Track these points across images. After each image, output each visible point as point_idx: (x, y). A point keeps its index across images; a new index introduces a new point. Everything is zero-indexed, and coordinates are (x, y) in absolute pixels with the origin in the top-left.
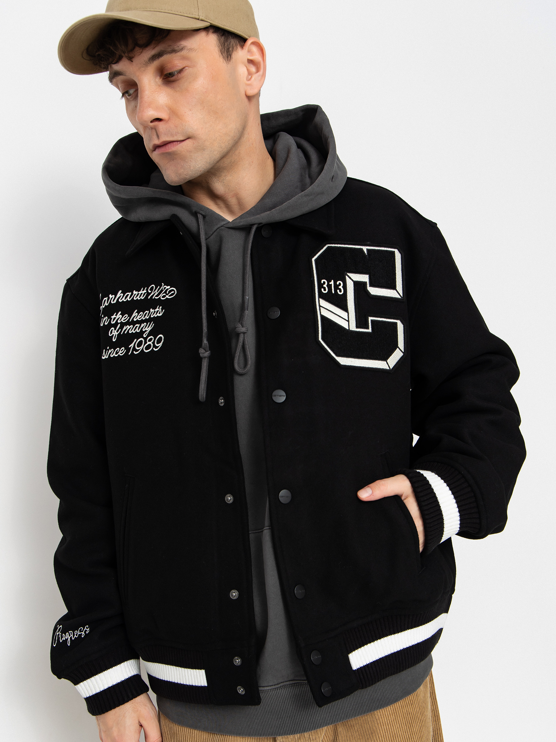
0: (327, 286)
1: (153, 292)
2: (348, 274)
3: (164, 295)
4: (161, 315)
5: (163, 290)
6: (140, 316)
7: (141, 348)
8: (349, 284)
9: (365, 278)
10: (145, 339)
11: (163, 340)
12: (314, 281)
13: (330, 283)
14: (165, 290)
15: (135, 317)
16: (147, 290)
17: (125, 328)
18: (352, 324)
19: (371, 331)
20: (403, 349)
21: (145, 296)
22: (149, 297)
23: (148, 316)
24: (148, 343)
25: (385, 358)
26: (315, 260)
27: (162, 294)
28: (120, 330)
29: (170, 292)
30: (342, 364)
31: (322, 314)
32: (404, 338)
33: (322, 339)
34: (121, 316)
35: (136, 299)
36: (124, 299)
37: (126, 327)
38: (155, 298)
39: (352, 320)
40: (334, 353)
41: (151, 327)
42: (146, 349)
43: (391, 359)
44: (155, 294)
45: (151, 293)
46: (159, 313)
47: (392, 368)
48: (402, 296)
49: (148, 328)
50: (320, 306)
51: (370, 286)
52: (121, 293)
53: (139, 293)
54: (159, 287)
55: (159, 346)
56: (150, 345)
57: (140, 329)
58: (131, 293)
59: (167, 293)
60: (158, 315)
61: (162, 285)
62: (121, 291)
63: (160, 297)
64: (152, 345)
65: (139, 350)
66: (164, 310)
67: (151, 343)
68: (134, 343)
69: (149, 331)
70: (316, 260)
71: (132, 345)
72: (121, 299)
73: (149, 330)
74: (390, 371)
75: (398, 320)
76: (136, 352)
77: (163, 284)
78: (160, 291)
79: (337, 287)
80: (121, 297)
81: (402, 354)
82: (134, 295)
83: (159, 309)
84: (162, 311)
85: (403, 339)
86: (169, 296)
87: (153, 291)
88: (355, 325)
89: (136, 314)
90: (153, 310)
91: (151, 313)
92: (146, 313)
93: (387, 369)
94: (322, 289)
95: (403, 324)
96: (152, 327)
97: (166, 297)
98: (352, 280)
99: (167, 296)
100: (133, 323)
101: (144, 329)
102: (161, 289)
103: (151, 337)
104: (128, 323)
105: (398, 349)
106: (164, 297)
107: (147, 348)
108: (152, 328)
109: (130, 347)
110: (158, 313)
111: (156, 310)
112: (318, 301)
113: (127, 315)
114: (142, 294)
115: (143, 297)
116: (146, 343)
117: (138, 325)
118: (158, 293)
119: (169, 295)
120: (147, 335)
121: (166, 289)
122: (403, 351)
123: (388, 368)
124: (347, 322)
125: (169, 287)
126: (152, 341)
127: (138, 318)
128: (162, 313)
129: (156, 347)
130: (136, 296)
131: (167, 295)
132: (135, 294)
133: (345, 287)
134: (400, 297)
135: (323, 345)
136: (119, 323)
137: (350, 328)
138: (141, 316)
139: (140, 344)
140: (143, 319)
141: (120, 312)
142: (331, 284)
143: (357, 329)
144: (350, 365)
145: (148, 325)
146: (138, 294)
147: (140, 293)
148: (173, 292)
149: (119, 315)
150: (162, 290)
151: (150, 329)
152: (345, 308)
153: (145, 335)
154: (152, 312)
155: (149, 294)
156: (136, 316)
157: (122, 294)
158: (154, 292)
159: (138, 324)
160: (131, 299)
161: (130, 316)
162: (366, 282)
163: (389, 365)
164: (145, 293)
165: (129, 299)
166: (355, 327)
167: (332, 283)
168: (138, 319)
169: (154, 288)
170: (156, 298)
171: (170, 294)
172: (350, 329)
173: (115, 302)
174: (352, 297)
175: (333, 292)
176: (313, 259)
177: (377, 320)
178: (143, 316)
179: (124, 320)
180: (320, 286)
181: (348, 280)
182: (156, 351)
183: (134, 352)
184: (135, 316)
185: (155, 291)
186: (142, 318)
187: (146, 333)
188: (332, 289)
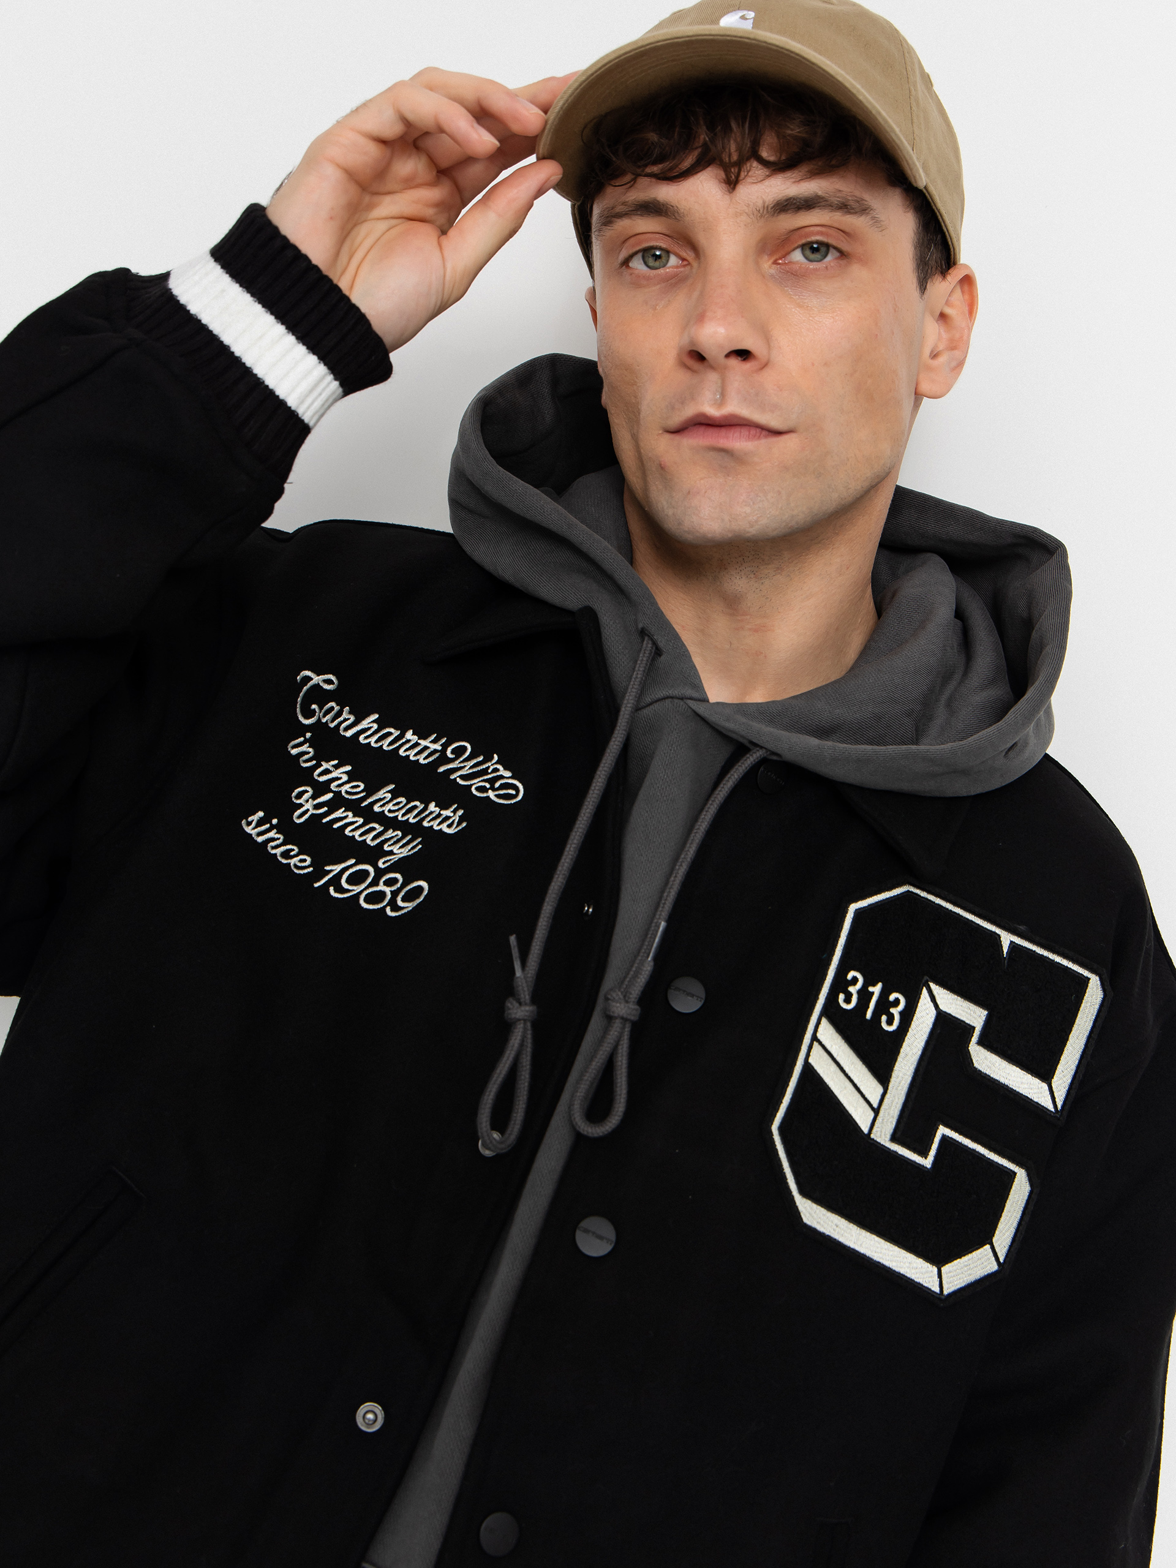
0: (859, 992)
1: (457, 762)
2: (932, 985)
3: (485, 786)
4: (453, 832)
5: (489, 771)
6: (394, 805)
7: (357, 889)
8: (924, 1013)
9: (974, 1016)
10: (380, 873)
11: (422, 898)
12: (829, 964)
13: (871, 989)
14: (495, 775)
15: (382, 803)
16: (445, 747)
17: (339, 814)
18: (882, 1123)
19: (929, 1166)
20: (1005, 1255)
21: (430, 759)
22: (441, 769)
23: (414, 818)
24: (381, 887)
25: (939, 1257)
26: (856, 910)
27: (482, 781)
28: (326, 809)
29: (503, 786)
30: (805, 1220)
31: (811, 1060)
32: (1020, 1224)
33: (781, 1129)
34: (345, 778)
35: (404, 755)
36: (373, 740)
37: (345, 814)
38: (456, 778)
39: (889, 1114)
40: (798, 1183)
41: (410, 851)
42: (366, 900)
43: (954, 1268)
44: (461, 769)
45: (452, 760)
46: (449, 826)
47: (950, 1295)
48: (1059, 1107)
49: (400, 847)
50: (815, 1038)
51: (980, 1043)
52: (373, 722)
53: (419, 744)
54: (481, 758)
55: (403, 908)
56: (382, 894)
57: (378, 841)
58: (399, 732)
59: (497, 785)
60: (444, 827)
61: (493, 758)
62: (376, 716)
63: (471, 785)
64: (389, 896)
65: (348, 891)
66: (464, 824)
67: (388, 890)
68: (343, 865)
69: (400, 859)
70: (858, 912)
71: (338, 868)
72: (366, 738)
73: (402, 855)
74: (940, 1299)
75: (1022, 1168)
76: (336, 891)
77: (495, 756)
78: (479, 768)
79: (884, 1006)
80: (369, 733)
81: (995, 1267)
82: (404, 740)
83: (452, 815)
84: (459, 824)
85: (1015, 1224)
86: (496, 796)
87: (461, 759)
88: (892, 1131)
89: (386, 795)
90: (437, 809)
91: (427, 813)
92: (415, 807)
93: (933, 1289)
94: (842, 997)
95: (1031, 1185)
96: (412, 852)
97: (487, 792)
98: (936, 1006)
99: (491, 794)
100: (369, 815)
101: (389, 846)
102: (484, 766)
103: (398, 876)
104: (354, 806)
105: (988, 1247)
106: (481, 789)
107: (372, 898)
108: (410, 853)
109: (328, 868)
110: (445, 824)
111: (445, 813)
112: (816, 1021)
113: (362, 786)
114: (426, 748)
115: (424, 759)
116: (375, 883)
117: (379, 828)
118: (471, 771)
119: (497, 793)
120: (389, 864)
121: (498, 774)
122: (1001, 1260)
123: (937, 1289)
124: (872, 1115)
125: (508, 774)
126: (394, 888)
127: (386, 809)
128: (456, 830)
129: (395, 908)
130: (407, 746)
131: (494, 790)
132: (408, 741)
133: (907, 1016)
134: (1051, 1108)
135: (775, 1145)
136: (332, 791)
137: (874, 1131)
138: (396, 808)
139: (358, 878)
140: (400, 818)
141: (348, 768)
142: (873, 993)
143: (893, 1144)
144: (827, 1233)
145: (404, 841)
146: (417, 744)
147: (423, 743)
148: (514, 792)
149: (342, 773)
150: (485, 772)
151: (405, 852)
152: (882, 1073)
153: (384, 863)
154: (431, 813)
155: (443, 759)
156: (384, 800)
157: (375, 726)
158: (462, 765)
159: (381, 825)
160: (391, 748)
161: (370, 791)
162: (974, 1028)
163: (944, 1282)
164: (435, 751)
165: (388, 746)
166: (888, 1137)
167: (876, 989)
168: (386, 813)
169: (467, 753)
170: (458, 780)
171: (502, 792)
172: (872, 1136)
173: (349, 734)
174: (914, 1051)
175: (869, 1015)
176: (853, 907)
177: (961, 1143)
178: (403, 811)
179: (347, 792)
180: (841, 984)
181: (926, 1001)
182: (391, 917)
183: (331, 889)
184: (380, 800)
185: (466, 764)
186: (396, 814)
187: (388, 858)
188: (868, 1007)
